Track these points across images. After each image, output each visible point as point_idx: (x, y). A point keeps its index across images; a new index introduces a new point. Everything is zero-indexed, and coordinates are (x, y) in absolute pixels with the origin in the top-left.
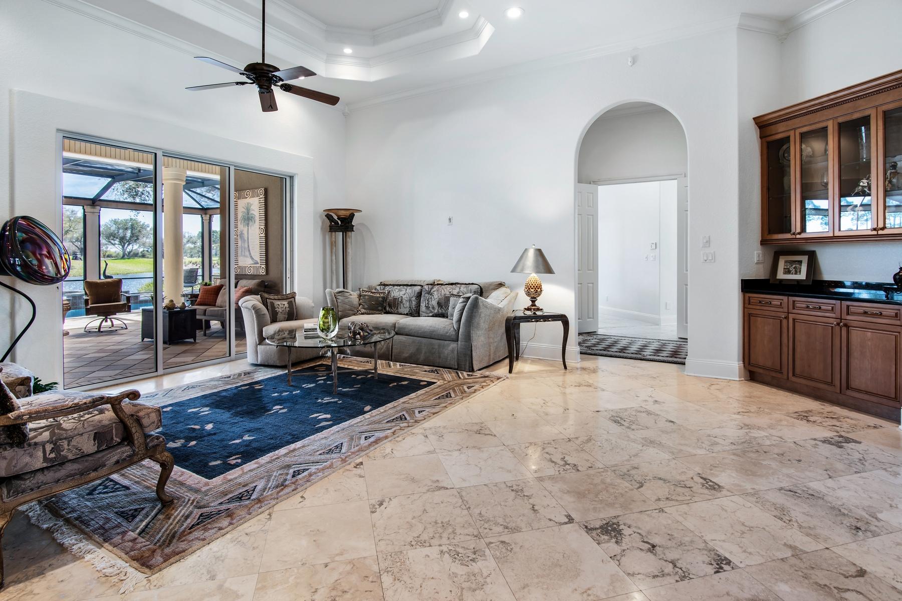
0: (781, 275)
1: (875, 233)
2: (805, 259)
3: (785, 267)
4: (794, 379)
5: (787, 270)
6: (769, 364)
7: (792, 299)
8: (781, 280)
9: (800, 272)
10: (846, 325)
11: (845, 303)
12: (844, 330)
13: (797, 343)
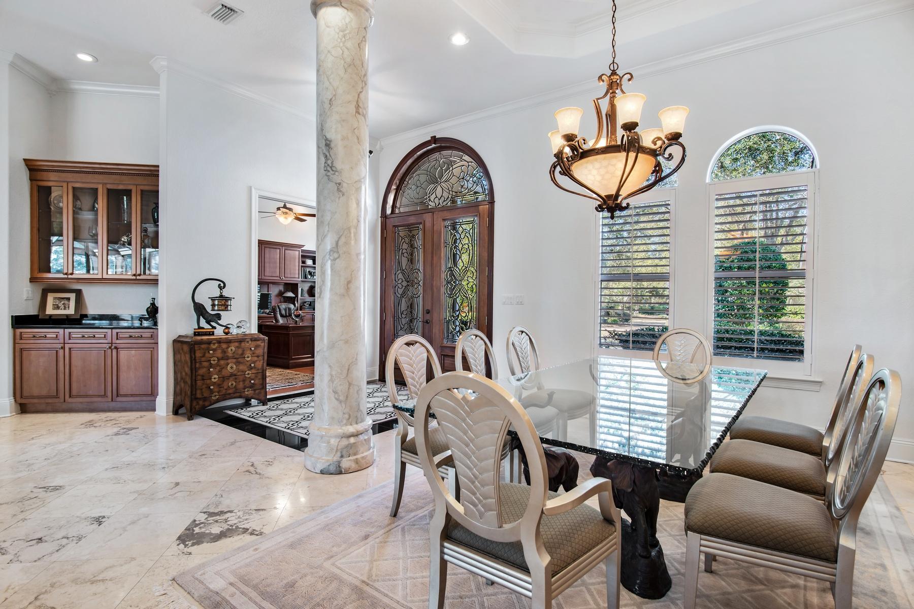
0: (50, 311)
1: (134, 277)
2: (72, 296)
3: (54, 303)
4: (70, 400)
5: (56, 306)
6: (44, 392)
7: (67, 331)
8: (51, 316)
9: (69, 307)
10: (116, 348)
11: (115, 331)
12: (114, 352)
13: (73, 368)
